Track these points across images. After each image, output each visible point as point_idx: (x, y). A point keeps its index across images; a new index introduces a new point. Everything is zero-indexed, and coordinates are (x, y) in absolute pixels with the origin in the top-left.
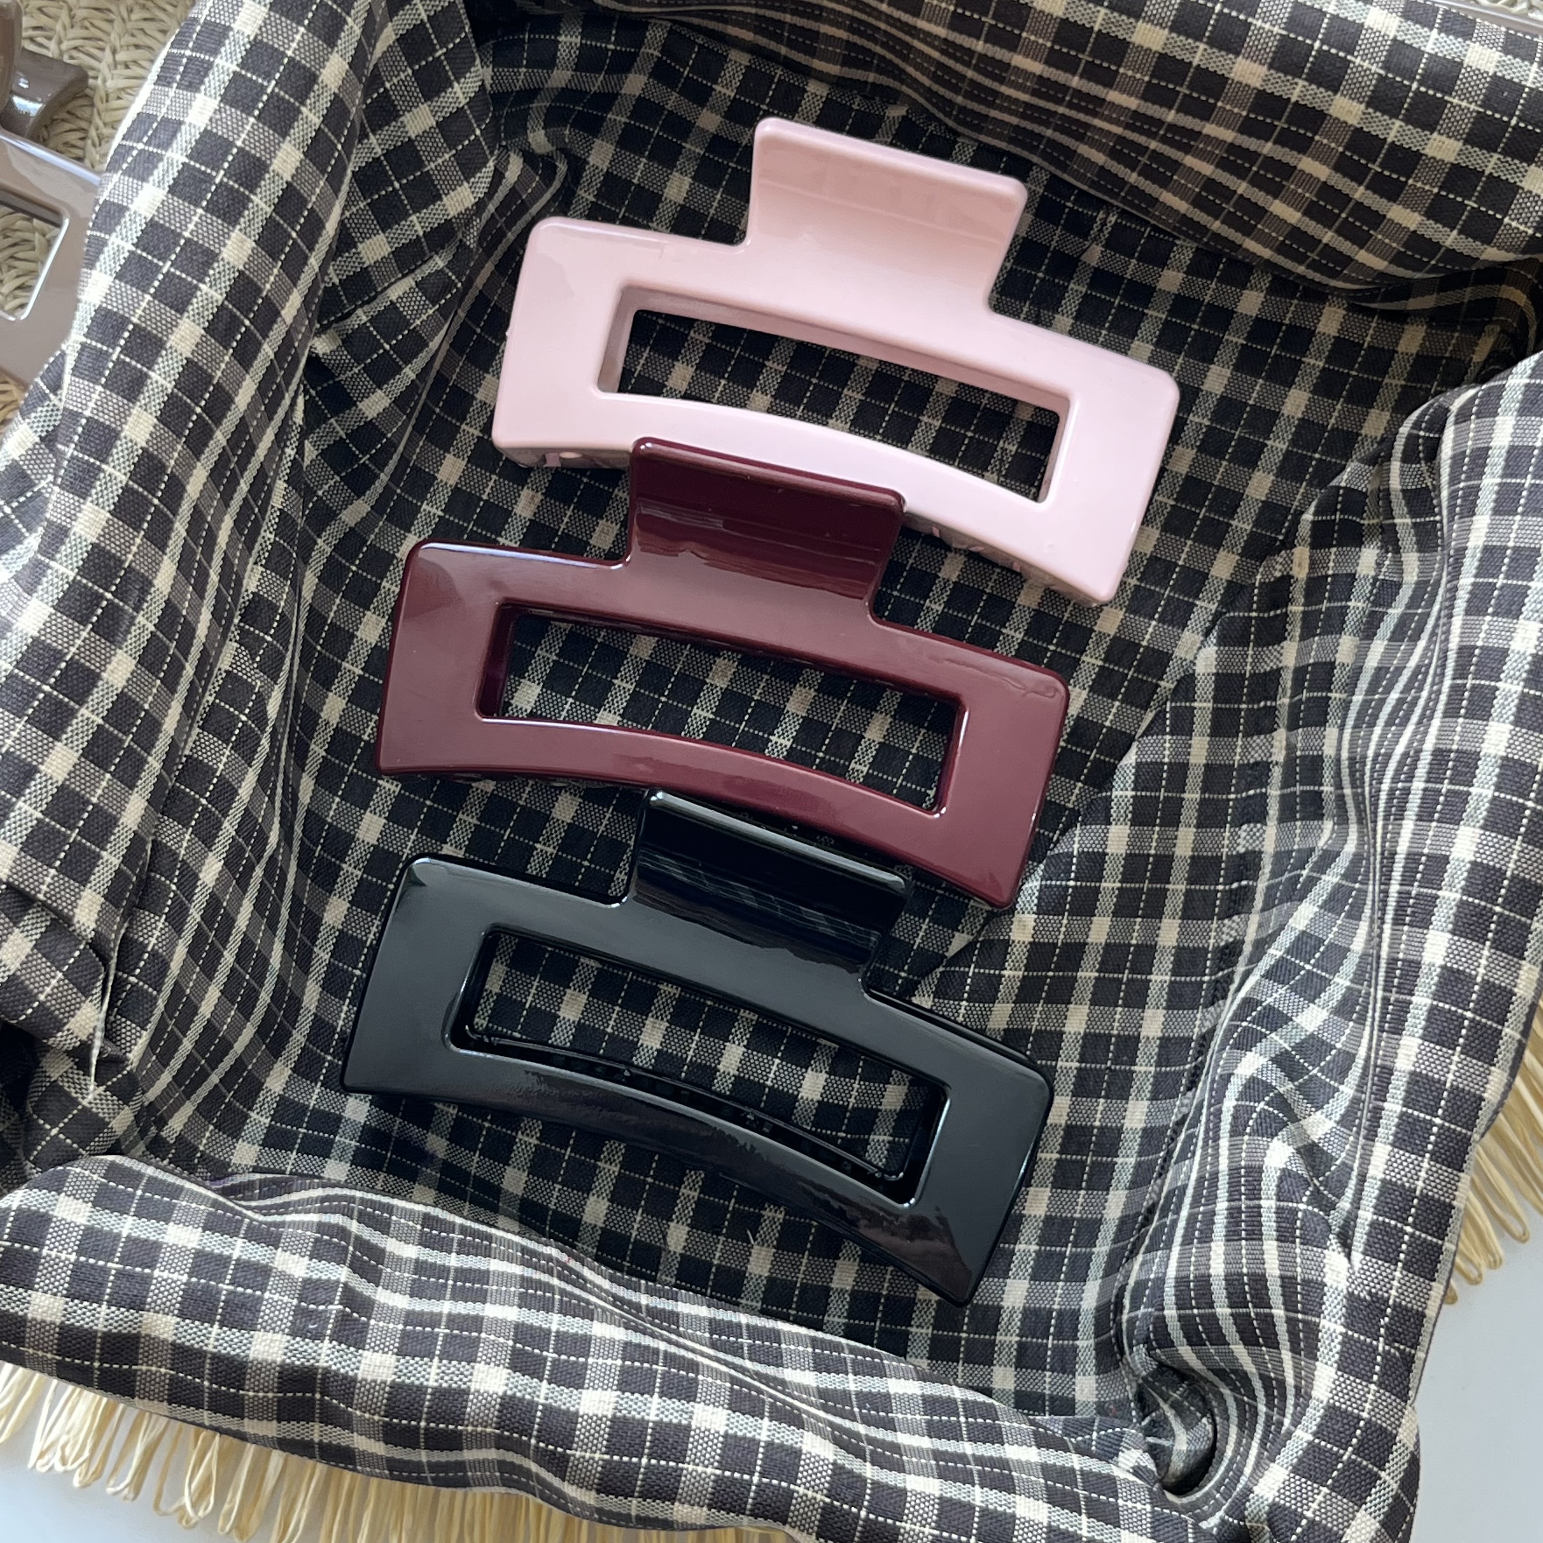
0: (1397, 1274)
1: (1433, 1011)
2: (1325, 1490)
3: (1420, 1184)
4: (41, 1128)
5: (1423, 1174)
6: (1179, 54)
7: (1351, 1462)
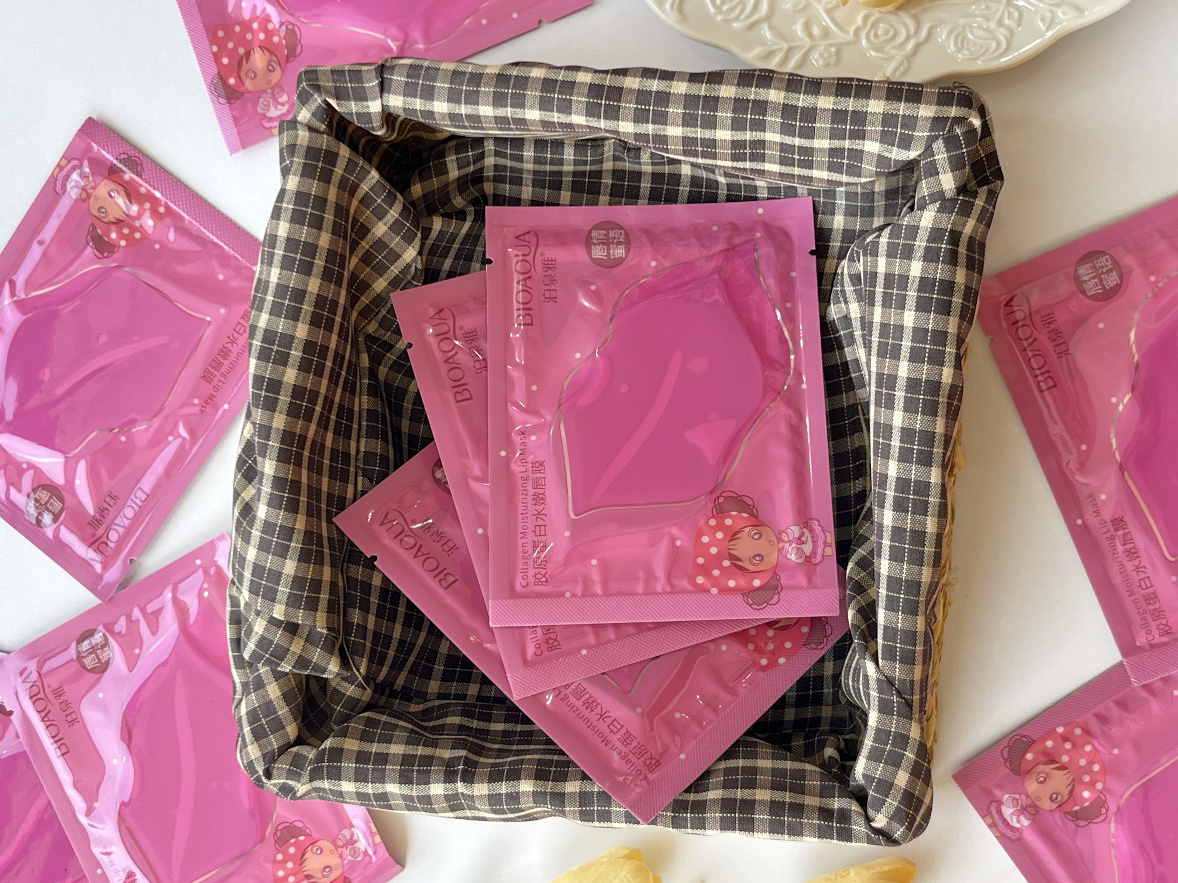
0: (897, 666)
1: (891, 547)
2: (882, 765)
3: (900, 625)
4: (333, 708)
5: (900, 621)
6: (689, 135)
7: (890, 751)
